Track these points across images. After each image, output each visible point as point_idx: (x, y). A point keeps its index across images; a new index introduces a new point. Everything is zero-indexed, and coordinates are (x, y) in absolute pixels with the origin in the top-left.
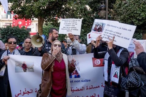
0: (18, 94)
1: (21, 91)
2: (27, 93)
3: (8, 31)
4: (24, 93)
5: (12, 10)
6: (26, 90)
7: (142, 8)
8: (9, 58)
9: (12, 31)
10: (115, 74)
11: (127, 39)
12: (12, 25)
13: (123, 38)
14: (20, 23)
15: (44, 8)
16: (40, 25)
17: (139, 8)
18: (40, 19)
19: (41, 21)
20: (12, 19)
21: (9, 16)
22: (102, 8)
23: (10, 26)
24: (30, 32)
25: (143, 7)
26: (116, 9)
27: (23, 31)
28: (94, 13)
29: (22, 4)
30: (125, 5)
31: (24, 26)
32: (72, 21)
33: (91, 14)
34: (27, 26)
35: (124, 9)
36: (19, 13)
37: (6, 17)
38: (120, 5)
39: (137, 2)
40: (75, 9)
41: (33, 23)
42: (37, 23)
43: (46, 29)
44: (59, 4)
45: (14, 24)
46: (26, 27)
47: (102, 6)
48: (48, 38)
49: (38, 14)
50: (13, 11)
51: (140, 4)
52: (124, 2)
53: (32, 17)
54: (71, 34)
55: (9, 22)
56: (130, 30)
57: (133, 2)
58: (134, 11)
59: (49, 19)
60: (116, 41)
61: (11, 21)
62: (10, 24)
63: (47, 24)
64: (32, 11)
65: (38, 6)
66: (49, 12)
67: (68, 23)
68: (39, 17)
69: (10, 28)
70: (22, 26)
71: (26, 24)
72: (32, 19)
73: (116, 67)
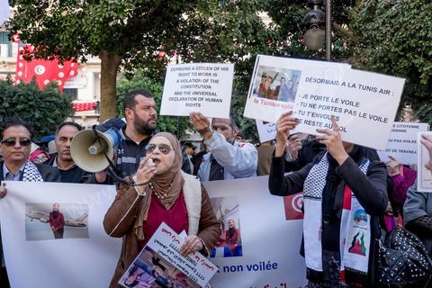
5: (16, 28)
8: (4, 194)
9: (15, 98)
10: (353, 243)
11: (379, 119)
12: (13, 78)
14: (40, 69)
15: (122, 21)
16: (108, 77)
18: (106, 58)
19: (109, 65)
20: (14, 59)
21: (4, 47)
22: (313, 20)
23: (9, 82)
24: (74, 102)
27: (49, 99)
28: (285, 39)
29: (48, 10)
31: (54, 80)
32: (202, 71)
34: (64, 80)
36: (37, 38)
38: (372, 10)
40: (223, 25)
41: (84, 69)
42: (98, 70)
43: (126, 90)
44: (172, 10)
45: (20, 74)
46: (60, 83)
47: (313, 16)
49: (101, 43)
50: (19, 32)
53: (82, 54)
55: (4, 70)
56: (388, 92)
57: (413, 2)
59: (137, 57)
61: (10, 64)
62: (9, 74)
63: (129, 76)
64: (82, 33)
65: (100, 16)
66: (136, 36)
67: (188, 78)
68: (105, 52)
69: (7, 87)
70: (47, 82)
71: (61, 75)
72: (81, 58)
73: (357, 219)
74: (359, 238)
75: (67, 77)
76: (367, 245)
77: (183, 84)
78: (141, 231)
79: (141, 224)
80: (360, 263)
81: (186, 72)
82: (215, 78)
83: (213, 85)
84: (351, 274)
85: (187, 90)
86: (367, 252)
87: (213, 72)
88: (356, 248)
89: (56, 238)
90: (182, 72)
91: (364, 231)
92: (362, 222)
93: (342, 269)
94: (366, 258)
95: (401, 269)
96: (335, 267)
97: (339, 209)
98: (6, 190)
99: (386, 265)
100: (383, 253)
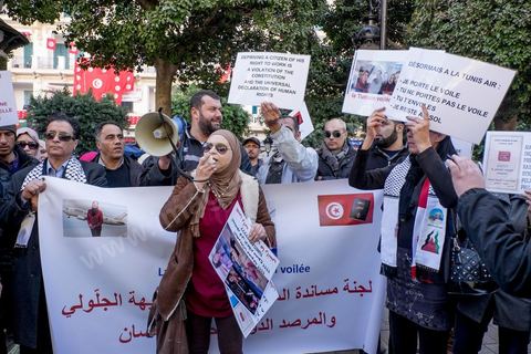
0: (73, 308)
1: (81, 296)
2: (102, 305)
3: (59, 109)
4: (92, 305)
5: (72, 36)
6: (98, 295)
7: (498, 36)
8: (42, 189)
9: (72, 109)
10: (427, 241)
11: (479, 112)
12: (71, 89)
13: (466, 109)
14: (98, 84)
15: (178, 30)
16: (163, 87)
17: (490, 35)
18: (161, 67)
19: (165, 74)
20: (71, 72)
21: (61, 59)
22: (368, 35)
23: (66, 93)
24: (130, 115)
25: (501, 32)
26: (414, 38)
27: (105, 110)
28: (338, 54)
29: (105, 19)
30: (446, 27)
31: (111, 93)
32: (276, 61)
33: (330, 55)
34: (120, 93)
35: (439, 38)
36: (94, 47)
37: (52, 63)
38: (427, 25)
39: (485, 16)
40: (278, 38)
41: (139, 83)
42: (153, 84)
43: (181, 104)
44: (228, 19)
45: (79, 87)
46: (116, 96)
47: (368, 31)
48: (189, 129)
49: (157, 51)
50: (76, 40)
51: (495, 21)
52: (440, 16)
53: (137, 63)
54: (271, 104)
55: (62, 82)
56: (494, 84)
57: (469, 16)
58: (473, 46)
59: (192, 69)
60: (438, 120)
61: (67, 76)
62: (66, 85)
64: (137, 41)
65: (156, 22)
66: (192, 46)
67: (260, 67)
68: (161, 61)
69: (64, 98)
70: (104, 95)
71: (118, 88)
72: (136, 67)
73: (433, 218)
74: (433, 236)
75: (124, 90)
76: (441, 243)
77: (255, 73)
78: (197, 229)
79: (197, 221)
80: (433, 261)
81: (259, 60)
82: (290, 69)
83: (287, 76)
84: (422, 271)
85: (259, 79)
86: (441, 251)
87: (288, 62)
88: (429, 245)
89: (94, 235)
90: (253, 60)
91: (439, 230)
92: (437, 221)
93: (413, 265)
94: (439, 256)
95: (473, 268)
96: (408, 263)
97: (414, 208)
98: (45, 185)
99: (459, 264)
100: (457, 252)
